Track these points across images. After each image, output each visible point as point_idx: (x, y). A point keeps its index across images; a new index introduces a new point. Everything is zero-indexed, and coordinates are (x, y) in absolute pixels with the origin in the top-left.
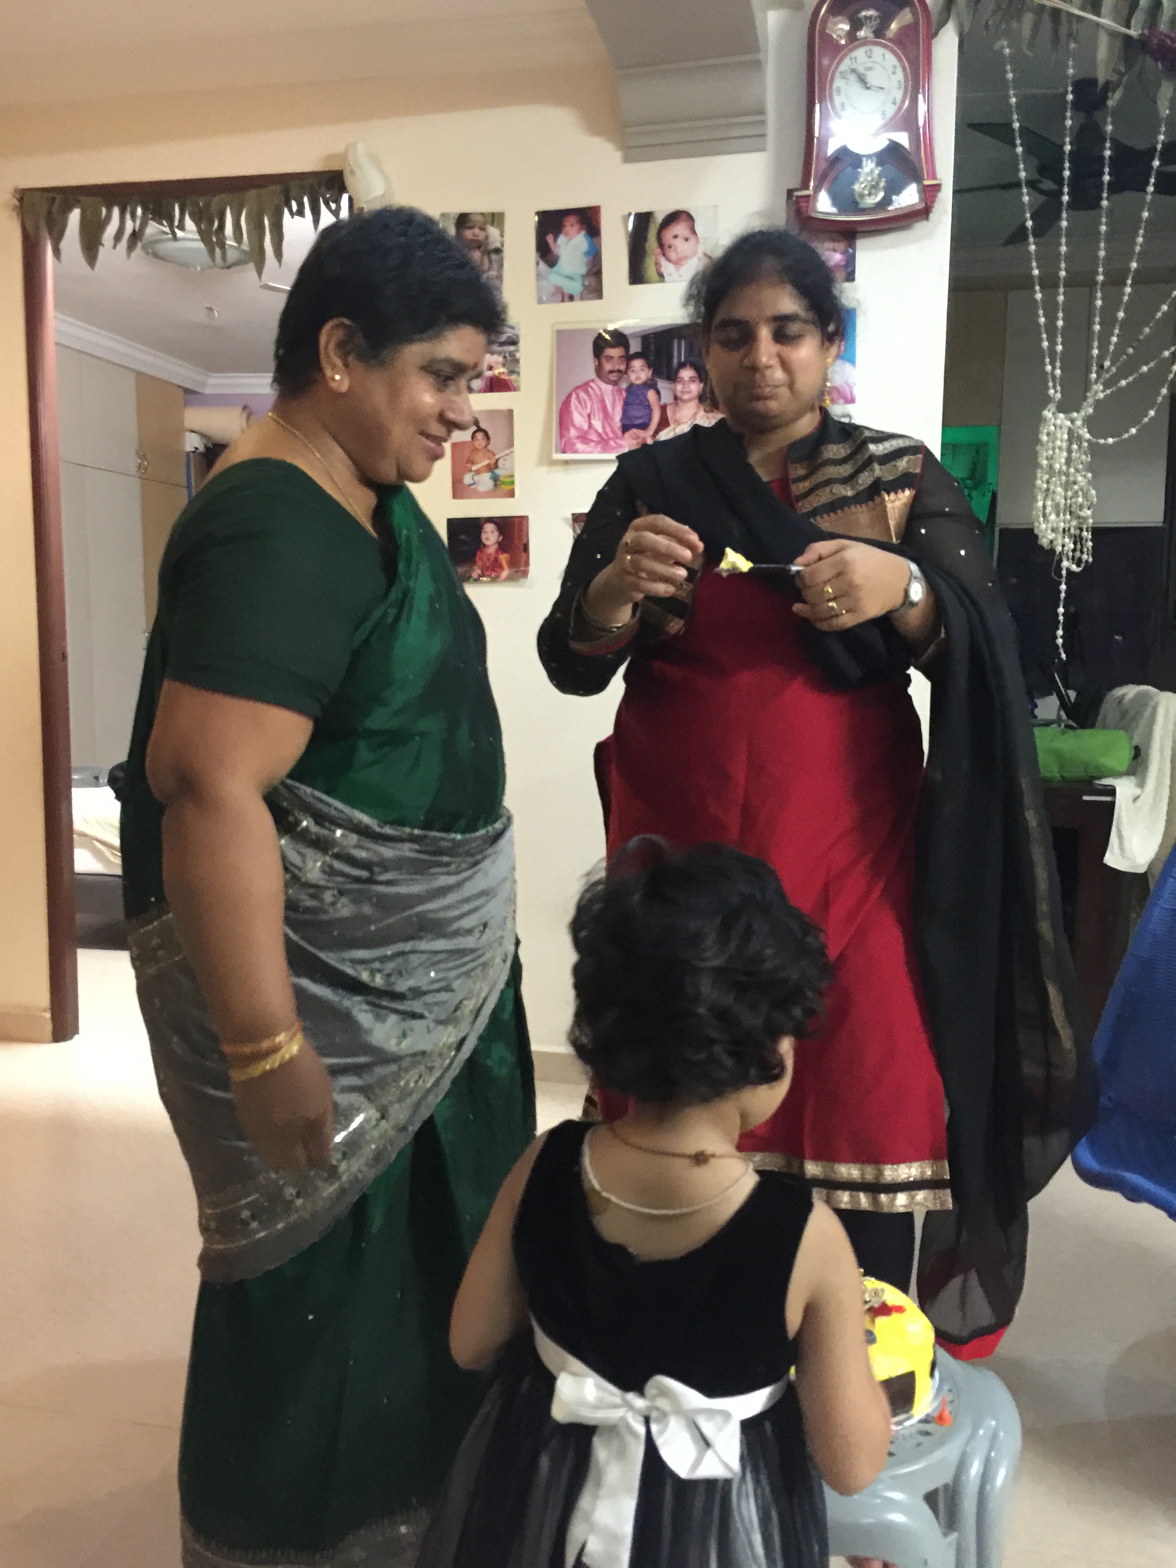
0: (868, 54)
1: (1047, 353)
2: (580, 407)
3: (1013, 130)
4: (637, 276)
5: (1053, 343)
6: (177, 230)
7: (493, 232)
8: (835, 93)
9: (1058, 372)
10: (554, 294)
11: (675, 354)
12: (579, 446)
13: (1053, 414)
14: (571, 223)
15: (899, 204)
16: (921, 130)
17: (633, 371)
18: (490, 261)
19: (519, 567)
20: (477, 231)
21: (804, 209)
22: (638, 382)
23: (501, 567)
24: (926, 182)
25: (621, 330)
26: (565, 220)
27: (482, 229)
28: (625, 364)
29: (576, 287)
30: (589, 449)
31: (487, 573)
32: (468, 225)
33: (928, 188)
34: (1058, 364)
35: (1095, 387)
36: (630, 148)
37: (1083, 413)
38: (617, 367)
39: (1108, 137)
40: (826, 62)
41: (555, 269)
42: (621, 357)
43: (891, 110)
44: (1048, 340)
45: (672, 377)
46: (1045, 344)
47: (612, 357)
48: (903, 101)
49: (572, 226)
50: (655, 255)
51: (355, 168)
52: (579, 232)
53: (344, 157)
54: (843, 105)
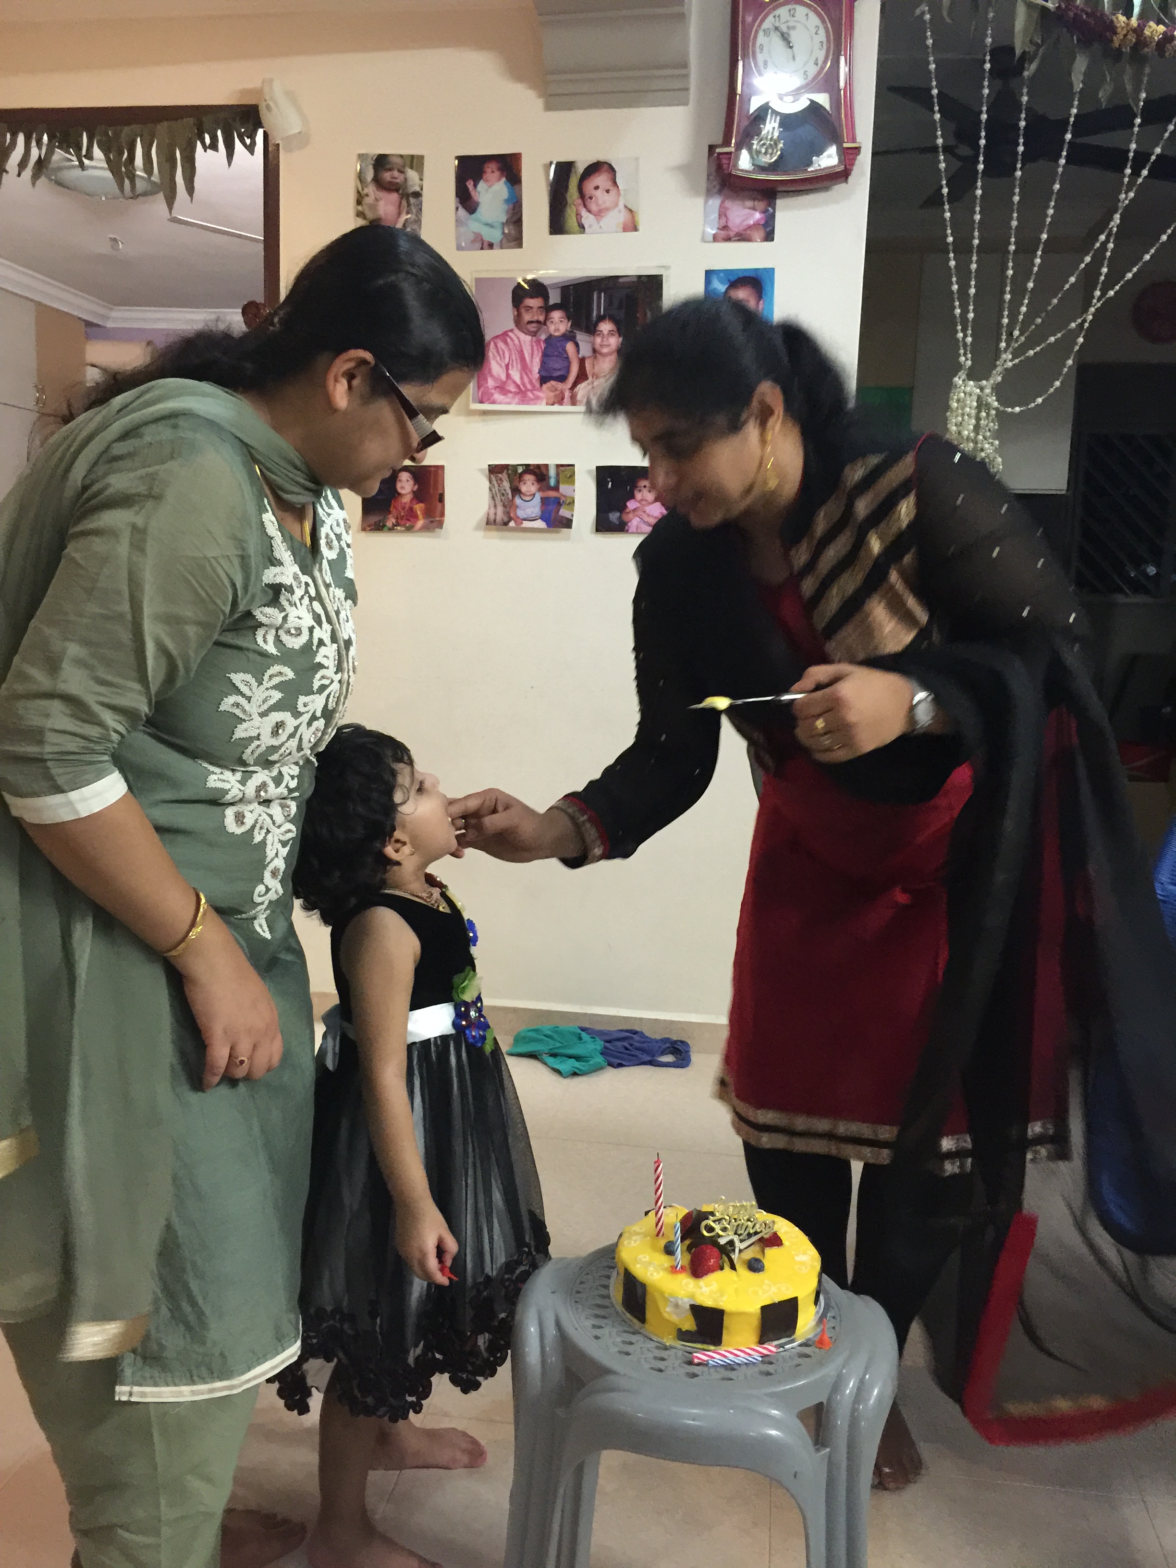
0: (792, 12)
1: (959, 320)
2: (498, 358)
3: (932, 96)
4: (557, 226)
5: (965, 311)
6: (84, 159)
7: (412, 174)
8: (758, 50)
9: (969, 339)
10: (472, 242)
11: (595, 308)
12: (497, 396)
13: (964, 380)
14: (491, 171)
15: (819, 165)
16: (842, 91)
17: (552, 322)
18: (409, 205)
19: (435, 517)
20: (396, 173)
21: (725, 166)
22: (557, 334)
23: (416, 517)
24: (845, 145)
25: (540, 280)
26: (486, 165)
27: (401, 172)
28: (544, 314)
29: (495, 235)
30: (507, 400)
31: (402, 523)
32: (388, 166)
33: (849, 151)
34: (969, 332)
35: (1004, 356)
36: (551, 95)
37: (992, 382)
38: (536, 318)
39: (1024, 107)
40: (749, 19)
41: (474, 215)
42: (540, 308)
43: (813, 70)
44: (960, 306)
45: (591, 329)
46: (958, 311)
47: (531, 308)
48: (825, 62)
49: (493, 172)
50: (575, 205)
51: (271, 104)
52: (499, 180)
53: (259, 92)
54: (765, 63)
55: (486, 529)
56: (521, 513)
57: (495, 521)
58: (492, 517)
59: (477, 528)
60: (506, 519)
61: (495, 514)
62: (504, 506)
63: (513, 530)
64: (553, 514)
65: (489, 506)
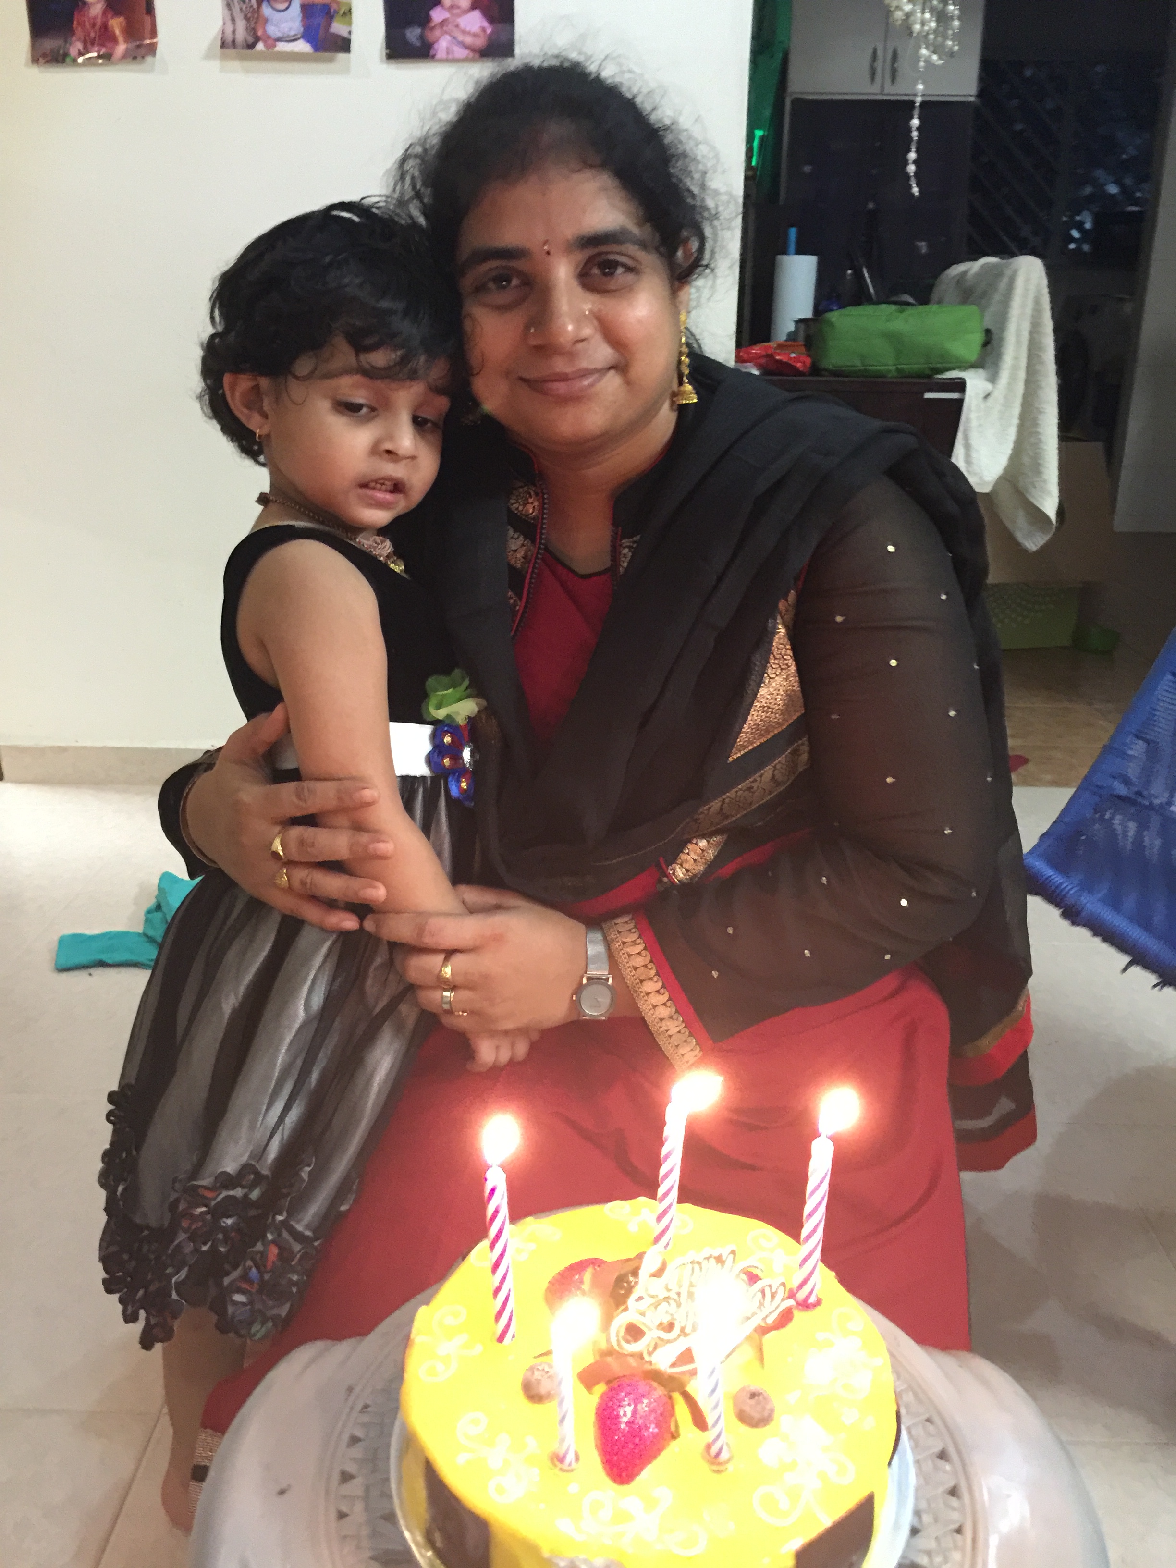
19: (144, 39)
23: (114, 40)
31: (91, 48)
55: (223, 58)
56: (271, 30)
57: (234, 41)
58: (229, 38)
59: (208, 56)
60: (251, 40)
61: (234, 32)
62: (247, 18)
64: (322, 32)
65: (224, 19)
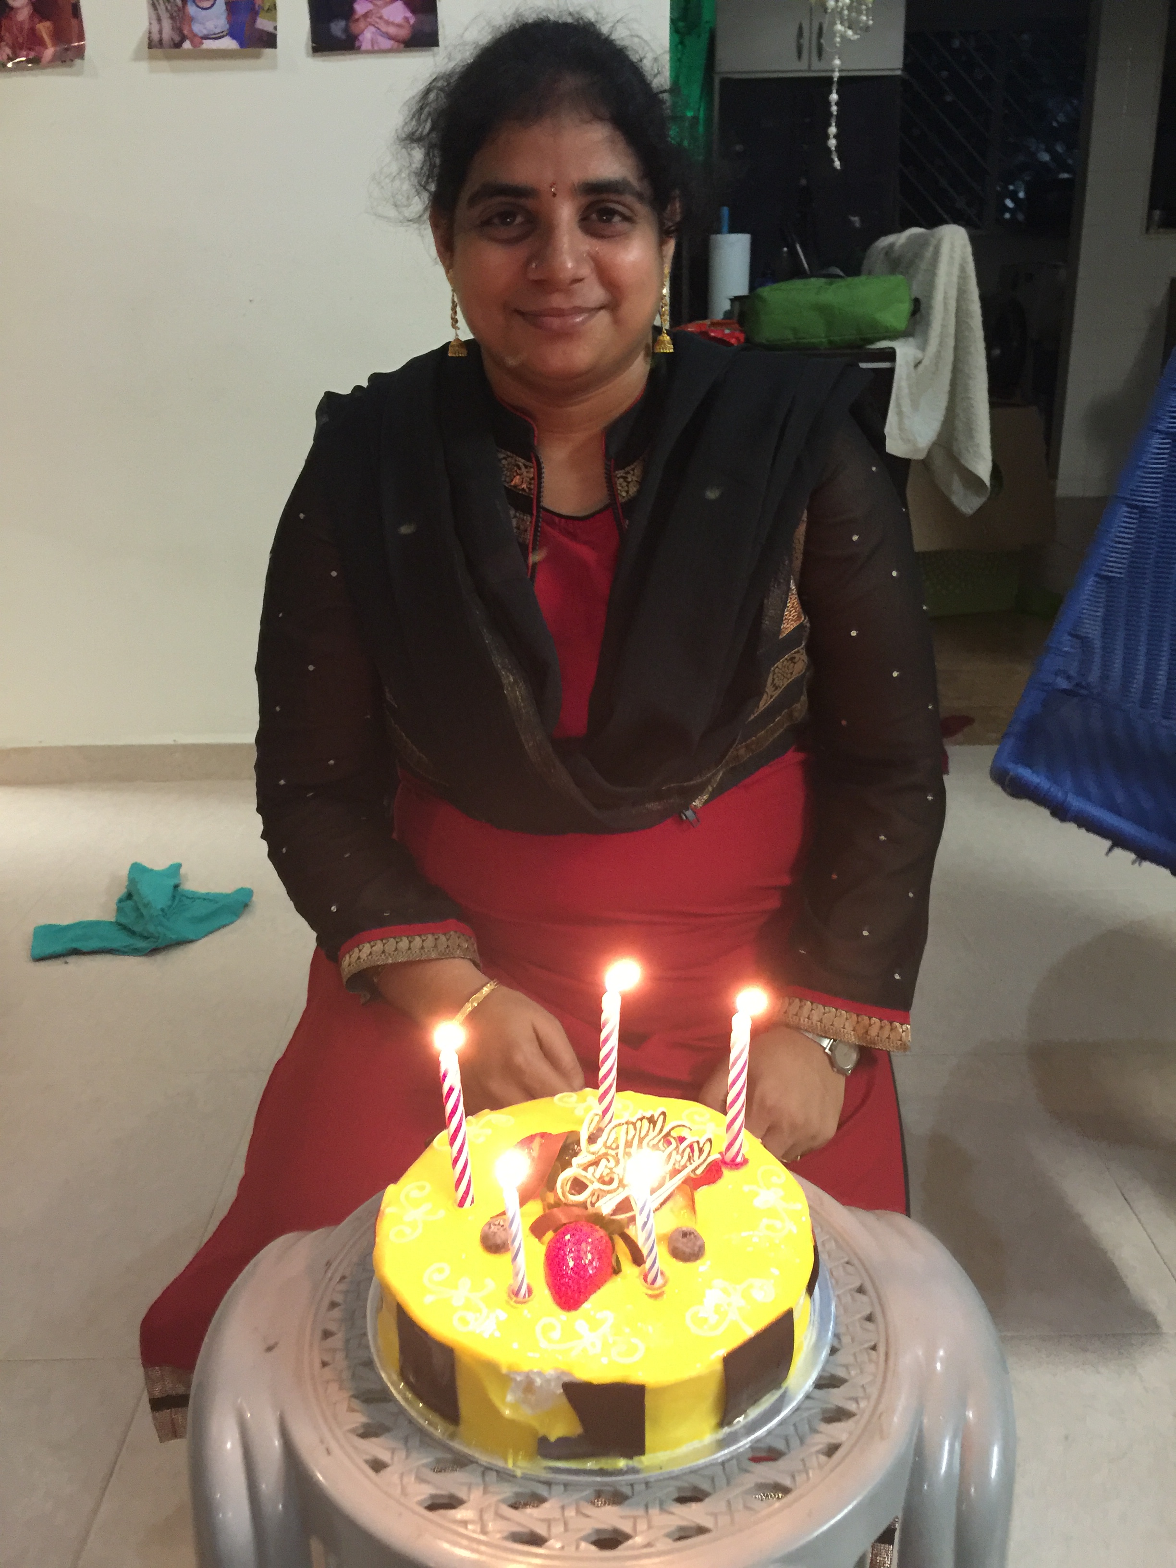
31: (20, 53)
56: (197, 28)
57: (161, 41)
58: (155, 37)
59: (137, 58)
60: (177, 39)
61: (160, 32)
62: (172, 17)
63: (188, 56)
65: (150, 19)
